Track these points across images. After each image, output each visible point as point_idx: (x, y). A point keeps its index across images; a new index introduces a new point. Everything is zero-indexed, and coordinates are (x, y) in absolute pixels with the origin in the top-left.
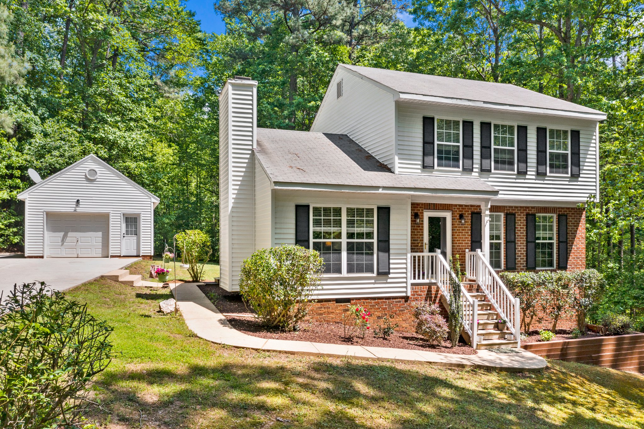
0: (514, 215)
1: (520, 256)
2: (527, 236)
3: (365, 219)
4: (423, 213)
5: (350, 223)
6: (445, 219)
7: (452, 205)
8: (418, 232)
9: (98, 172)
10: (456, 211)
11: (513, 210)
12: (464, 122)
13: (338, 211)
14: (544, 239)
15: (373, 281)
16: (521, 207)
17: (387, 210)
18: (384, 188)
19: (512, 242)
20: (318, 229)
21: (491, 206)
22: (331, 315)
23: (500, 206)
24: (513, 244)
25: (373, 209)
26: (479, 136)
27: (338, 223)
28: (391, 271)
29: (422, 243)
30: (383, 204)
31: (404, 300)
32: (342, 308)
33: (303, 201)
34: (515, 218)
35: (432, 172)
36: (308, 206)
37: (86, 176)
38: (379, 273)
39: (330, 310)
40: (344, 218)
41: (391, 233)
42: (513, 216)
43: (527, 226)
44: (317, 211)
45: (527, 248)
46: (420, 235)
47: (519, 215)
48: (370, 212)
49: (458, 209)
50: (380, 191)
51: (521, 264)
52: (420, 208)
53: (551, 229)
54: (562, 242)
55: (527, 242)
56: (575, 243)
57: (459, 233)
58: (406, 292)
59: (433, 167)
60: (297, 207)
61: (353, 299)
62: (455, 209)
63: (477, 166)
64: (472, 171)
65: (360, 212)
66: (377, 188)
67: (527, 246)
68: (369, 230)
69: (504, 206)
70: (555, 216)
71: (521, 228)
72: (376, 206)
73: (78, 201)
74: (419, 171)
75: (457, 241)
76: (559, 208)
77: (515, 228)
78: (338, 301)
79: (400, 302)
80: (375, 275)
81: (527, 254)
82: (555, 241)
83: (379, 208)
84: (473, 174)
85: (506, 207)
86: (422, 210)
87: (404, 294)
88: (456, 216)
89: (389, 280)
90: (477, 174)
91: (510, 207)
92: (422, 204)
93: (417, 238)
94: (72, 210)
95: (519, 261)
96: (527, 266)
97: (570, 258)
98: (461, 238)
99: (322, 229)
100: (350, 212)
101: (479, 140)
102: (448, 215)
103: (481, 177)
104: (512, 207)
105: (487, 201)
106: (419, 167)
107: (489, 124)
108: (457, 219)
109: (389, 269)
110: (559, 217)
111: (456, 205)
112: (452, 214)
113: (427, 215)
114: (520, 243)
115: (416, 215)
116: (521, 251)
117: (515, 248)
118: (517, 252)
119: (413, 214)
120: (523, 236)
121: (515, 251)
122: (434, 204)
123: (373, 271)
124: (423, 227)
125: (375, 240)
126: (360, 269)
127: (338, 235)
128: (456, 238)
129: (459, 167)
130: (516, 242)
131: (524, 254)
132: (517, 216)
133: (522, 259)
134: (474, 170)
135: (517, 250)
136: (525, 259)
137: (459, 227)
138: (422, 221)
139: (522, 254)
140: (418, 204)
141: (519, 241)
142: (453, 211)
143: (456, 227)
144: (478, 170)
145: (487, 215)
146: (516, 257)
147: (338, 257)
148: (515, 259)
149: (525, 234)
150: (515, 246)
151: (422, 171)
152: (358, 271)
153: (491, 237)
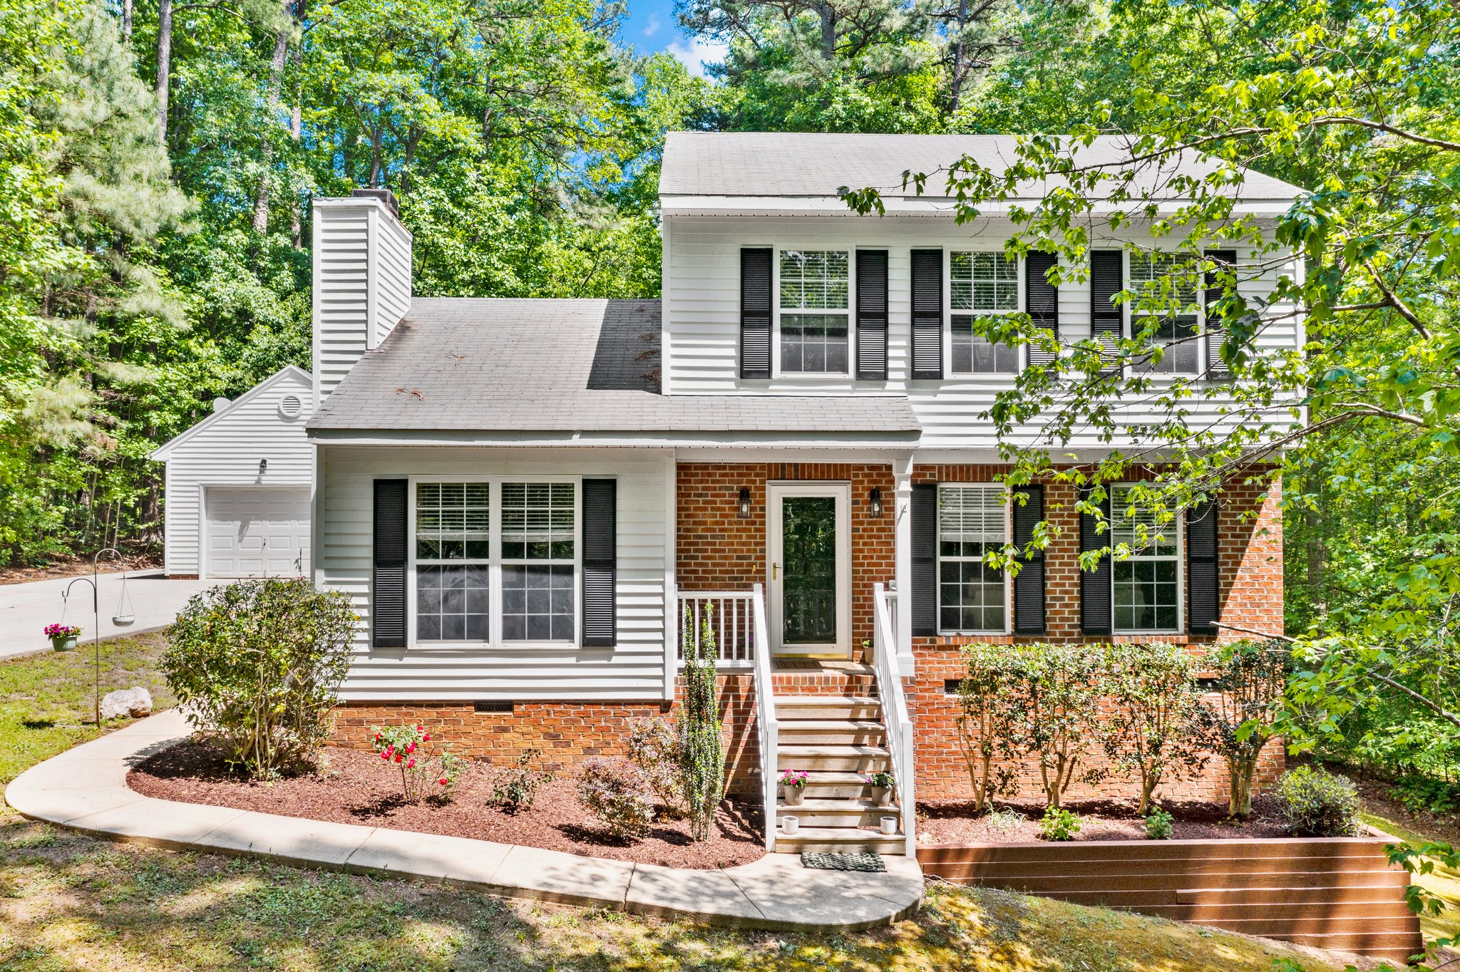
0: (1042, 487)
1: (1061, 599)
2: (1082, 543)
3: (550, 509)
4: (764, 489)
5: (509, 521)
6: (831, 502)
7: (848, 465)
8: (749, 537)
9: (303, 401)
10: (862, 482)
12: (861, 254)
13: (479, 492)
15: (573, 660)
17: (610, 486)
18: (585, 433)
19: (1032, 560)
20: (429, 535)
21: (916, 467)
22: (463, 740)
23: (995, 467)
24: (1038, 566)
25: (570, 487)
26: (907, 286)
27: (481, 520)
28: (619, 636)
29: (763, 565)
30: (598, 471)
31: (657, 709)
32: (491, 724)
33: (392, 471)
34: (1044, 495)
35: (767, 386)
36: (404, 483)
37: (279, 410)
38: (587, 643)
39: (462, 728)
40: (495, 507)
41: (619, 543)
42: (1037, 492)
43: (1081, 515)
44: (427, 492)
45: (1082, 577)
46: (757, 544)
47: (1058, 488)
48: (564, 492)
49: (865, 475)
50: (576, 441)
51: (1062, 619)
52: (757, 475)
54: (1199, 560)
56: (1245, 562)
57: (870, 537)
58: (662, 689)
59: (768, 373)
60: (379, 485)
61: (520, 703)
62: (856, 475)
63: (902, 364)
64: (886, 378)
65: (537, 493)
66: (568, 433)
68: (561, 535)
69: (1009, 467)
71: (1061, 523)
72: (581, 478)
73: (264, 462)
74: (732, 385)
75: (865, 558)
78: (481, 706)
79: (646, 714)
80: (576, 644)
81: (1082, 592)
82: (1180, 558)
83: (587, 483)
84: (889, 385)
86: (763, 482)
87: (657, 696)
88: (861, 495)
89: (615, 660)
90: (902, 386)
92: (762, 466)
93: (749, 551)
94: (252, 480)
95: (1056, 613)
96: (1082, 626)
97: (1230, 604)
98: (874, 550)
99: (441, 535)
100: (510, 492)
101: (907, 297)
102: (841, 494)
103: (911, 393)
105: (906, 454)
106: (732, 374)
107: (938, 254)
108: (864, 502)
109: (614, 631)
111: (860, 467)
112: (853, 489)
113: (776, 494)
114: (1061, 564)
115: (744, 495)
116: (1064, 585)
117: (1044, 578)
118: (1049, 587)
119: (735, 491)
120: (1070, 544)
121: (1044, 585)
122: (796, 465)
123: (570, 637)
124: (763, 523)
125: (577, 561)
126: (538, 630)
127: (480, 549)
128: (861, 551)
129: (844, 369)
130: (1048, 560)
131: (1072, 592)
132: (1048, 491)
133: (1067, 606)
134: (891, 375)
135: (1049, 583)
136: (1076, 608)
137: (869, 523)
138: (763, 509)
139: (1066, 592)
140: (749, 467)
141: (1056, 557)
142: (854, 482)
143: (862, 523)
144: (902, 375)
145: (903, 494)
146: (1048, 601)
147: (481, 602)
148: (1044, 605)
149: (1075, 539)
150: (1044, 571)
151: (738, 385)
152: (533, 636)
153: (974, 549)
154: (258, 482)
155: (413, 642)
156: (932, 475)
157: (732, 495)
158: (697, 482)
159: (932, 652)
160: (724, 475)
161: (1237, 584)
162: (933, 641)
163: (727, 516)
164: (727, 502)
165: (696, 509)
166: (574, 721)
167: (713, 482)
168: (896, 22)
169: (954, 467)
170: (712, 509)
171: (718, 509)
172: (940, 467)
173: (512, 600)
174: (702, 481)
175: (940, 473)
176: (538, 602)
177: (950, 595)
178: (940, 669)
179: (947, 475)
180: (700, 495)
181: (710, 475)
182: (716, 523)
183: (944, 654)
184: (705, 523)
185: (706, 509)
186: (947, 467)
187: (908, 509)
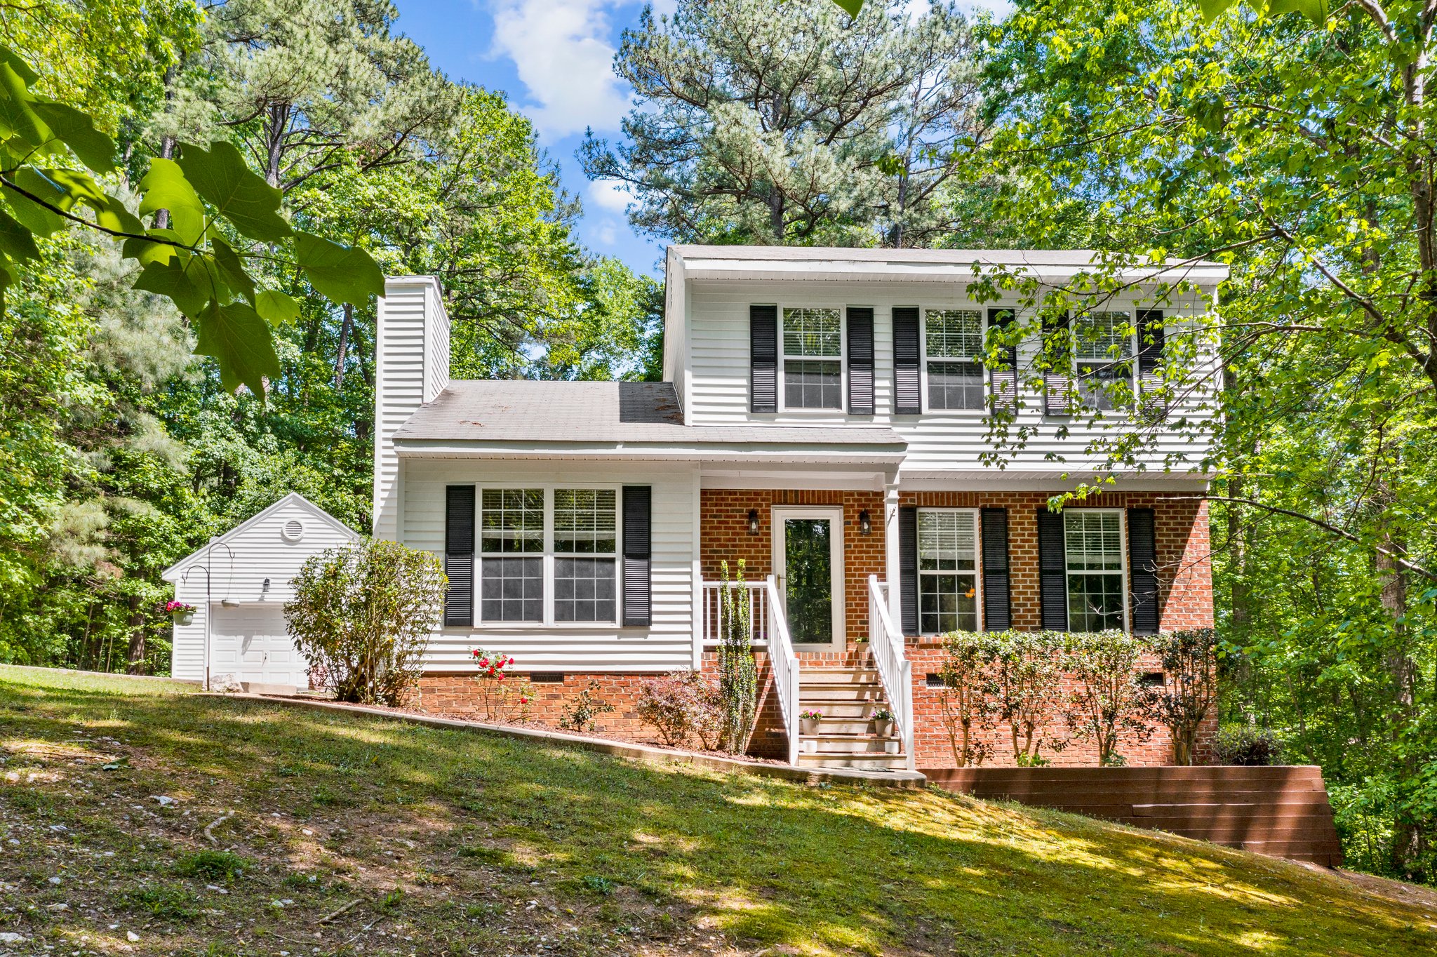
0: (1005, 511)
1: (1025, 605)
2: (1040, 558)
3: (596, 511)
4: (769, 512)
5: (563, 521)
6: (826, 524)
7: (841, 492)
8: (757, 552)
9: (304, 526)
10: (852, 506)
11: (1002, 501)
12: (850, 311)
13: (536, 498)
14: (1091, 566)
15: (614, 638)
16: (1022, 494)
17: (645, 493)
18: (628, 444)
19: (998, 572)
20: (493, 534)
22: (521, 706)
23: (965, 494)
24: (1004, 576)
25: (613, 493)
26: (888, 339)
27: (537, 522)
28: (654, 618)
30: (636, 480)
32: (544, 692)
34: (1007, 518)
35: (773, 418)
36: (471, 489)
37: (282, 534)
38: (626, 623)
39: (519, 695)
40: (549, 509)
41: (653, 539)
42: (1001, 515)
43: (1039, 535)
44: (492, 498)
45: (1041, 587)
46: (763, 558)
47: (1018, 512)
48: (606, 497)
49: (855, 500)
50: (619, 450)
52: (763, 500)
53: (1113, 542)
54: (1140, 573)
55: (1042, 573)
56: (1180, 575)
57: (860, 552)
58: (691, 663)
59: (776, 407)
60: (451, 490)
61: (569, 674)
62: (847, 500)
63: (887, 402)
64: (873, 413)
65: (585, 497)
66: (612, 444)
67: (1041, 581)
68: (605, 534)
69: (977, 494)
70: (1122, 514)
71: (1022, 541)
72: (622, 484)
73: (267, 580)
74: (744, 418)
75: (856, 569)
76: (1129, 494)
77: (1008, 541)
78: (536, 677)
80: (617, 624)
81: (1041, 599)
82: (1124, 572)
83: (627, 490)
84: (876, 419)
85: (983, 494)
86: (768, 505)
87: (686, 668)
88: (853, 517)
89: (651, 638)
90: (887, 420)
91: (991, 494)
92: (768, 492)
93: (757, 563)
94: (255, 598)
95: (1020, 616)
96: (1042, 628)
97: (1168, 610)
98: (864, 564)
99: (501, 533)
100: (561, 497)
101: (889, 347)
102: (835, 517)
103: (894, 425)
104: (998, 494)
106: (744, 409)
107: (915, 312)
108: (855, 523)
109: (650, 613)
110: (1131, 514)
111: (851, 494)
112: (845, 512)
113: (780, 514)
114: (1023, 576)
115: (753, 515)
116: (1026, 593)
117: (1009, 587)
118: (1013, 595)
119: (745, 513)
120: (1031, 558)
121: (1009, 593)
122: (796, 491)
123: (613, 619)
124: (769, 540)
125: (618, 554)
126: (585, 612)
127: (535, 545)
128: (853, 564)
129: (839, 406)
130: (1012, 572)
131: (1033, 599)
132: (1011, 514)
133: (1029, 611)
134: (878, 411)
135: (1013, 591)
136: (1037, 613)
137: (860, 540)
138: (769, 528)
139: (1029, 599)
140: (757, 493)
141: (1019, 570)
142: (846, 506)
143: (853, 540)
144: (887, 411)
145: (892, 501)
146: (1013, 607)
147: (537, 589)
148: (1010, 611)
149: (1035, 555)
150: (1009, 581)
151: (749, 418)
152: (580, 618)
153: (949, 564)
154: (261, 600)
155: (478, 622)
156: (912, 500)
157: (742, 516)
158: (711, 505)
159: (915, 649)
160: (736, 499)
161: (1174, 593)
162: (915, 640)
163: (738, 534)
164: (738, 522)
165: (711, 528)
166: (615, 690)
167: (726, 505)
168: (843, 204)
169: (931, 493)
170: (726, 528)
171: (730, 528)
172: (919, 494)
173: (562, 588)
174: (716, 505)
175: (919, 498)
176: (585, 589)
177: (928, 603)
178: (922, 665)
179: (925, 500)
180: (715, 517)
181: (723, 499)
182: (729, 540)
183: (925, 651)
184: (719, 540)
185: (719, 528)
186: (925, 493)
187: (896, 513)
